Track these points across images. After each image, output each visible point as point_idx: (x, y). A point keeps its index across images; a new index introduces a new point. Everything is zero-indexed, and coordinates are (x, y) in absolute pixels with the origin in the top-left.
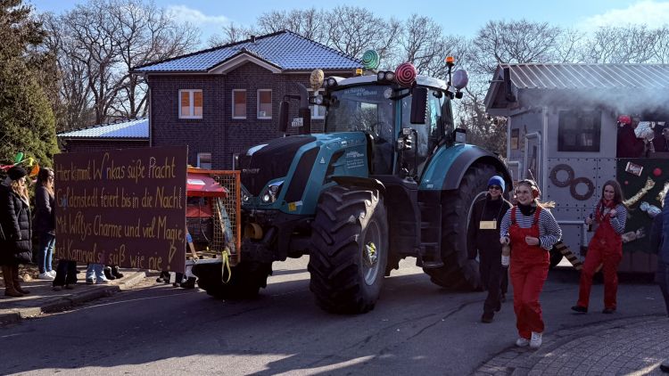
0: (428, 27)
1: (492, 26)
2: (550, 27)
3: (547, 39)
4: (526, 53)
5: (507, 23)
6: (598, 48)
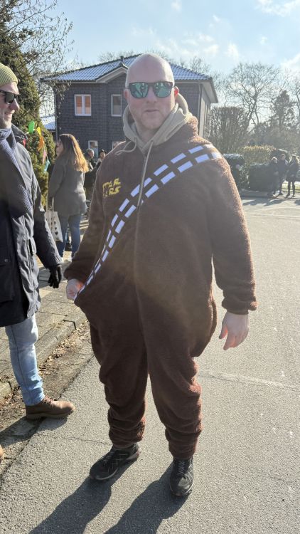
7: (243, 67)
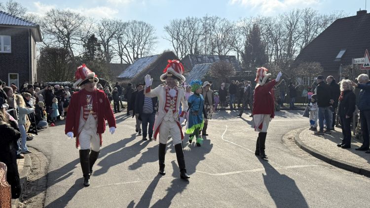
0: (18, 8)
1: (53, 11)
2: (80, 16)
3: (80, 21)
4: (70, 26)
5: (61, 11)
6: (102, 28)
7: (55, 13)
